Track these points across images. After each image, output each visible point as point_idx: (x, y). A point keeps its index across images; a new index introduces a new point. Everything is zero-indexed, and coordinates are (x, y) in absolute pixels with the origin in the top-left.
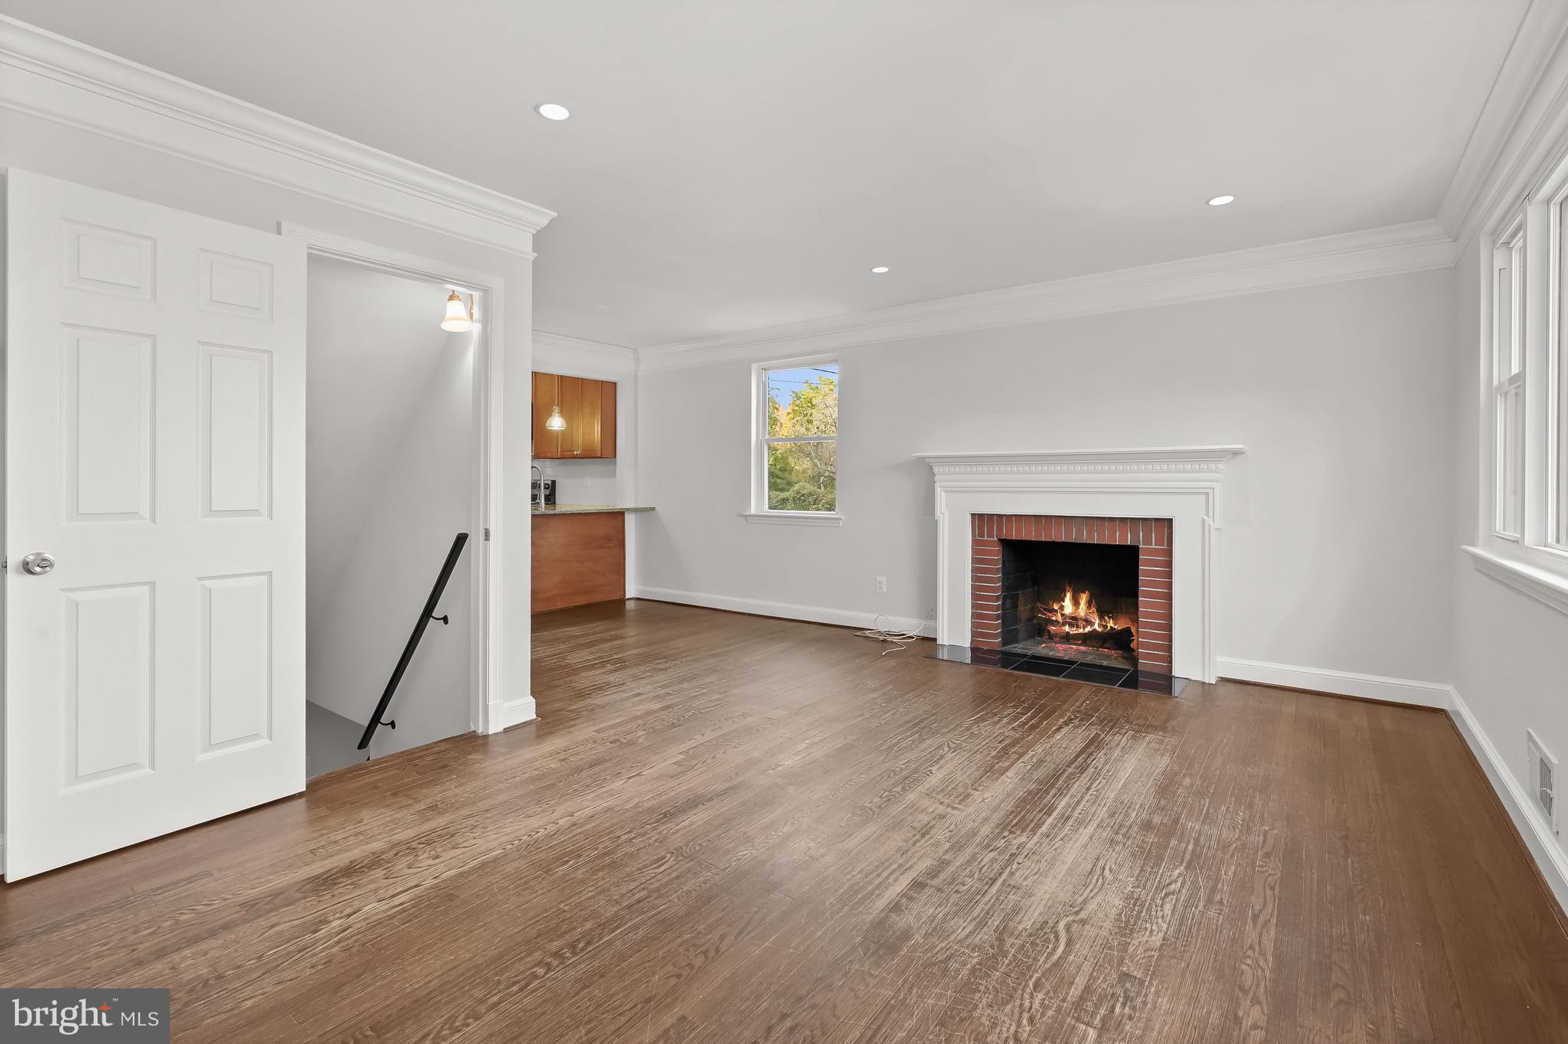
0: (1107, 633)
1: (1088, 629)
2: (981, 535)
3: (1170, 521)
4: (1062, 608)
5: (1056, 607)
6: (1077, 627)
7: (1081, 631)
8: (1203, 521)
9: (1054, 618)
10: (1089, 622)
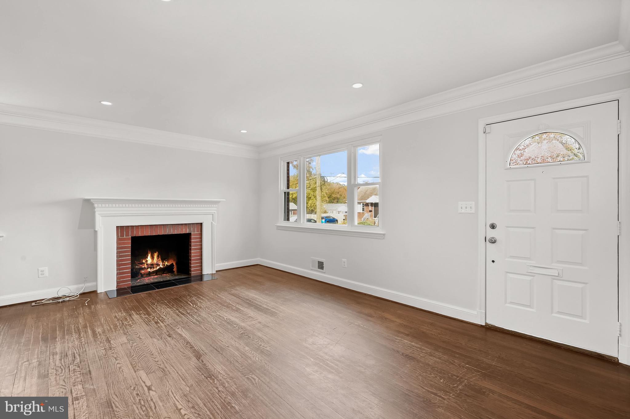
0: (165, 267)
1: (158, 268)
2: (122, 235)
3: (201, 224)
4: (147, 261)
5: (144, 261)
6: (153, 268)
7: (155, 269)
8: (212, 223)
9: (143, 267)
10: (158, 265)
